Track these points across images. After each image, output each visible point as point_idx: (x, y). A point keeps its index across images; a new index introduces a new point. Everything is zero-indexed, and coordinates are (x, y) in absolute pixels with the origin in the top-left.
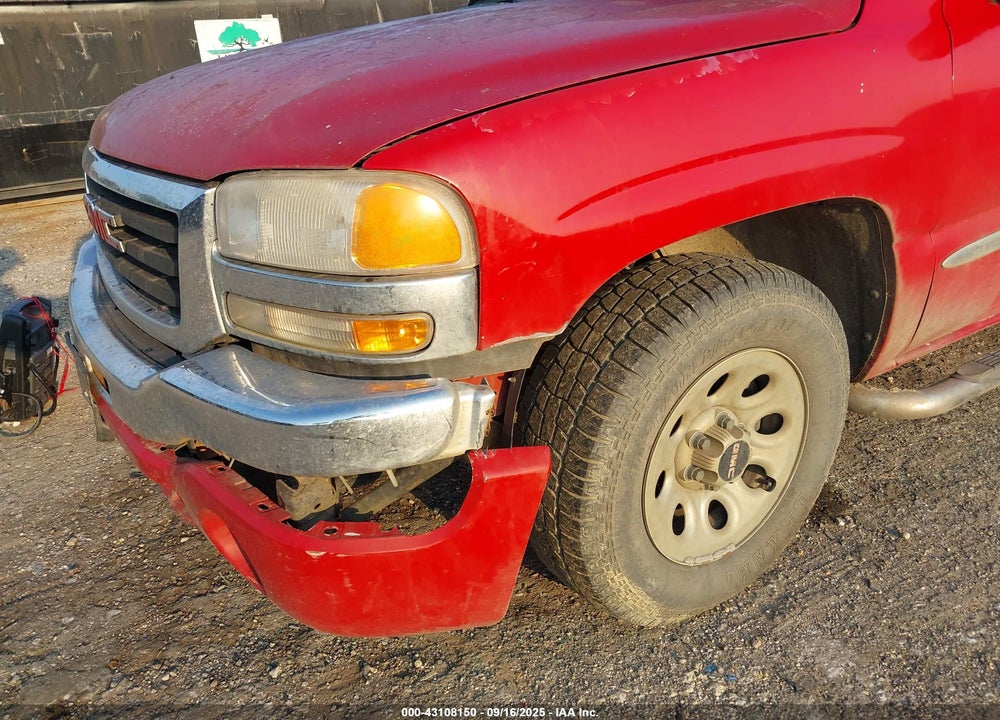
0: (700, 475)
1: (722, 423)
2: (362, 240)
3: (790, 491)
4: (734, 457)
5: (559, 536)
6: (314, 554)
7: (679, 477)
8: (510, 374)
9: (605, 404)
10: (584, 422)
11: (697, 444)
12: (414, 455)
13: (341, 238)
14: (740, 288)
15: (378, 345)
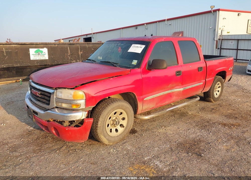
0: (113, 125)
1: (116, 118)
2: (74, 96)
3: (126, 128)
4: (118, 122)
5: (95, 131)
6: (67, 129)
7: (111, 125)
8: (89, 111)
9: (100, 115)
10: (98, 117)
11: (113, 121)
12: (78, 119)
13: (72, 96)
14: (116, 102)
15: (74, 107)
